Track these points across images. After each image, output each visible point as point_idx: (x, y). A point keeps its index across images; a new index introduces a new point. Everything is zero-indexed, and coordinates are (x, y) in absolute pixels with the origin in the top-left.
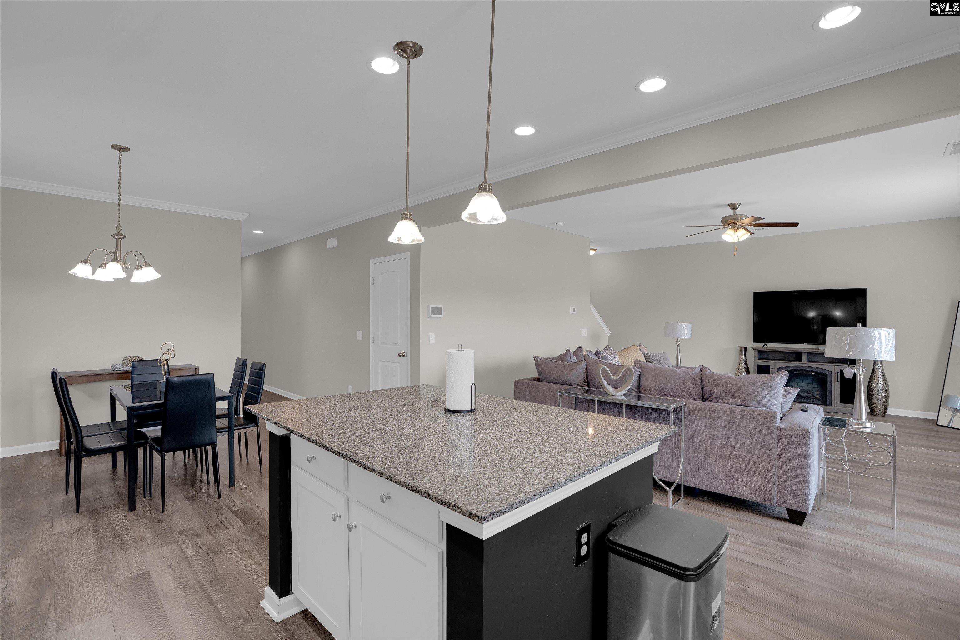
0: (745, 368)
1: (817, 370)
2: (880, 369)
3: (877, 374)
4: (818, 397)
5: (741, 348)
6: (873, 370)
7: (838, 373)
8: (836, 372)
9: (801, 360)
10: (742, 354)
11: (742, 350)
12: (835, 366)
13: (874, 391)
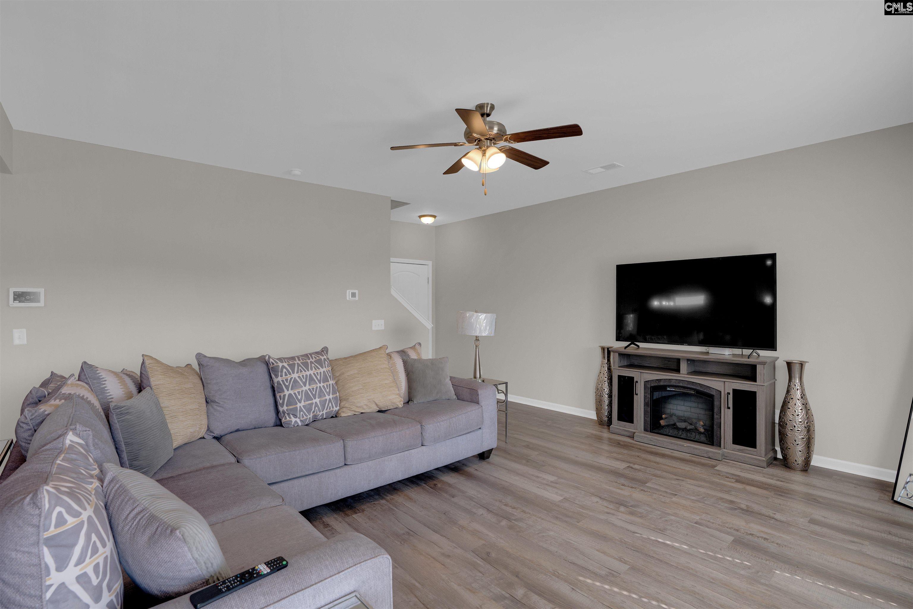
0: (608, 379)
1: (699, 388)
2: (798, 390)
3: (792, 399)
4: (702, 430)
5: (603, 349)
6: (788, 392)
7: (729, 393)
8: (726, 393)
9: (678, 370)
10: (604, 357)
11: (604, 352)
12: (724, 382)
13: (788, 426)
